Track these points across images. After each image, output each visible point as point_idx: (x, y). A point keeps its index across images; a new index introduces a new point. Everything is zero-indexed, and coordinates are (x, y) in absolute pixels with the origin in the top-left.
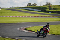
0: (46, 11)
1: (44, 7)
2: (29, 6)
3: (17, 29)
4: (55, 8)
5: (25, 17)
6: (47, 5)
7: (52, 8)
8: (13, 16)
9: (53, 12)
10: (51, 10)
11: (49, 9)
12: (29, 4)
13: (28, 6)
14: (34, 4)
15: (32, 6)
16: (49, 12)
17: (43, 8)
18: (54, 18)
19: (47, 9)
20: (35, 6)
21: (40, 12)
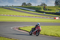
0: (40, 11)
1: (39, 7)
2: (24, 6)
3: (11, 28)
4: (50, 9)
5: (20, 16)
6: (42, 5)
7: (47, 9)
8: (7, 15)
9: (47, 12)
10: (45, 10)
11: (44, 10)
12: (24, 4)
13: (22, 5)
14: (29, 3)
15: (26, 5)
16: (43, 12)
17: (37, 8)
18: (48, 19)
19: (41, 9)
20: (30, 6)
21: (35, 12)
